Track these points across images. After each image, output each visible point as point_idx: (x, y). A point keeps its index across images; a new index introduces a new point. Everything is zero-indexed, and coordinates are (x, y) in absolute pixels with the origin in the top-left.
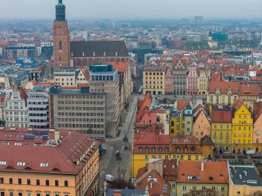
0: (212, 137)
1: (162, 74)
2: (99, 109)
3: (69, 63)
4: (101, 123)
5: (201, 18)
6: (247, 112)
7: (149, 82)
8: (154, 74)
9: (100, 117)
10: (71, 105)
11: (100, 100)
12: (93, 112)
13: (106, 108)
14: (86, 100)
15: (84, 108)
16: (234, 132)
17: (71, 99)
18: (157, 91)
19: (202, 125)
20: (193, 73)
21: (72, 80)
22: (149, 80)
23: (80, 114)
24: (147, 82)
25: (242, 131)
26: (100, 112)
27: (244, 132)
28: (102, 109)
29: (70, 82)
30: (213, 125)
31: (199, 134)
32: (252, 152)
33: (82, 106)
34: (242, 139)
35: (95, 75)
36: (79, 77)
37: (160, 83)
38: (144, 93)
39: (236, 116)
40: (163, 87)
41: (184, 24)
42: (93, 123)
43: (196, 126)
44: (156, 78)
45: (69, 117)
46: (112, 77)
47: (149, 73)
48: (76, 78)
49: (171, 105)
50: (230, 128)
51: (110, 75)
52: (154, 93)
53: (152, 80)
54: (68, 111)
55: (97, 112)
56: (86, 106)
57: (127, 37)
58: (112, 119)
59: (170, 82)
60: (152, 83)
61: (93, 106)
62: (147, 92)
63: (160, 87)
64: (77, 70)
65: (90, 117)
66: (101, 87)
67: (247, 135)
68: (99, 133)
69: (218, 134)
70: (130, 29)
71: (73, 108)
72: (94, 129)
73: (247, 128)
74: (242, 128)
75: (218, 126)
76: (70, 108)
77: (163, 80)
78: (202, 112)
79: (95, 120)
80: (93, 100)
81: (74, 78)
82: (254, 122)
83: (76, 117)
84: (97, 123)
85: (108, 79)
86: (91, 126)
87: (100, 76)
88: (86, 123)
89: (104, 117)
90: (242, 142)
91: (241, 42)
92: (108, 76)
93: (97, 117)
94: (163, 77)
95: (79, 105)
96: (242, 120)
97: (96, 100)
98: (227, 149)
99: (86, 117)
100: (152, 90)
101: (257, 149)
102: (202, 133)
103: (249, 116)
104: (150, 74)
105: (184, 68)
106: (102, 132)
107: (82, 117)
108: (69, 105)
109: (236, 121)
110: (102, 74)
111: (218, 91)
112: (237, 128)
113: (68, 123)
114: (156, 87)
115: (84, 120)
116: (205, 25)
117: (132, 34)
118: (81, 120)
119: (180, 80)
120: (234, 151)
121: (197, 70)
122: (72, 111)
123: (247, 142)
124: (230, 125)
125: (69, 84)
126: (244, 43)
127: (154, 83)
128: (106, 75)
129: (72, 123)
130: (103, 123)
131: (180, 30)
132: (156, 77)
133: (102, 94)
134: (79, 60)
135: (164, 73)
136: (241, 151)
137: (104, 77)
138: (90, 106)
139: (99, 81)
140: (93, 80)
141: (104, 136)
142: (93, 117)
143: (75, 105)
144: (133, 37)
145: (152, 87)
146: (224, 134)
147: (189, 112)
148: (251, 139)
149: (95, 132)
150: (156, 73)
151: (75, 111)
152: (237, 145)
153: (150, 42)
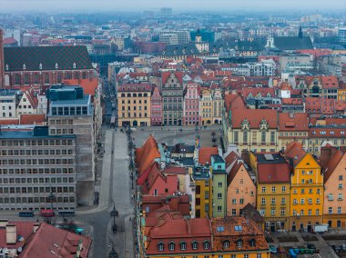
0: (259, 206)
1: (146, 95)
2: (65, 162)
3: (3, 81)
4: (68, 185)
5: (170, 10)
6: (314, 164)
7: (126, 108)
8: (135, 95)
9: (68, 175)
10: (19, 157)
11: (68, 147)
12: (55, 166)
13: (77, 160)
14: (43, 147)
15: (41, 162)
16: (293, 197)
17: (19, 147)
18: (139, 121)
19: (242, 188)
20: (192, 93)
21: (10, 108)
22: (126, 105)
23: (35, 171)
24: (123, 108)
25: (307, 196)
26: (67, 166)
27: (310, 196)
28: (70, 161)
29: (7, 111)
30: (260, 187)
31: (238, 202)
32: (323, 228)
33: (37, 157)
34: (306, 208)
35: (57, 106)
36: (22, 103)
37: (143, 108)
38: (120, 124)
39: (297, 172)
40: (149, 116)
41: (148, 19)
42: (56, 185)
43: (232, 189)
44: (137, 101)
45: (15, 176)
46: (85, 108)
47: (126, 94)
48: (17, 105)
49: (188, 155)
50: (287, 191)
51: (82, 106)
52: (135, 123)
53: (132, 105)
54: (14, 167)
55: (61, 166)
56: (44, 157)
57: (76, 38)
58: (87, 176)
59: (159, 107)
60: (132, 108)
61: (55, 157)
62: (124, 123)
63: (143, 115)
64: (18, 93)
65: (50, 176)
66: (67, 126)
67: (314, 201)
68: (66, 200)
69: (268, 200)
70: (77, 27)
71: (22, 162)
72: (57, 195)
73: (314, 191)
74: (307, 190)
75: (269, 188)
76: (17, 161)
77: (148, 105)
78: (242, 167)
79: (59, 180)
80: (55, 147)
81: (13, 105)
82: (325, 180)
83: (27, 176)
84: (62, 185)
85: (78, 113)
86: (53, 189)
87: (66, 109)
88: (44, 185)
89: (73, 175)
90: (306, 213)
91: (240, 44)
92: (79, 108)
93: (62, 175)
94: (148, 100)
95: (32, 157)
96: (307, 178)
97: (61, 147)
98: (283, 224)
99: (44, 176)
100: (132, 120)
101: (330, 223)
102: (242, 201)
103: (318, 171)
104: (129, 95)
105: (178, 85)
106: (72, 200)
107: (38, 176)
108: (14, 157)
109: (297, 179)
110: (69, 104)
111: (245, 125)
112: (299, 191)
113: (15, 185)
114: (138, 115)
115: (41, 180)
116: (175, 19)
117: (81, 33)
118: (35, 180)
119: (173, 104)
120: (294, 228)
121: (198, 89)
122: (20, 167)
123: (313, 213)
124: (287, 186)
125: (7, 115)
126: (244, 45)
127: (135, 108)
128: (75, 106)
129: (21, 185)
130: (73, 185)
131: (146, 27)
132: (137, 99)
133: (70, 138)
134: (19, 75)
135: (149, 94)
136: (306, 227)
137: (73, 109)
138: (50, 157)
139: (64, 117)
140: (54, 113)
141: (74, 205)
142: (56, 176)
143: (25, 157)
144: (85, 38)
145: (132, 115)
146: (278, 200)
147: (220, 167)
148: (320, 207)
149: (60, 200)
150: (137, 93)
151: (26, 167)
152: (298, 218)
153: (109, 44)
